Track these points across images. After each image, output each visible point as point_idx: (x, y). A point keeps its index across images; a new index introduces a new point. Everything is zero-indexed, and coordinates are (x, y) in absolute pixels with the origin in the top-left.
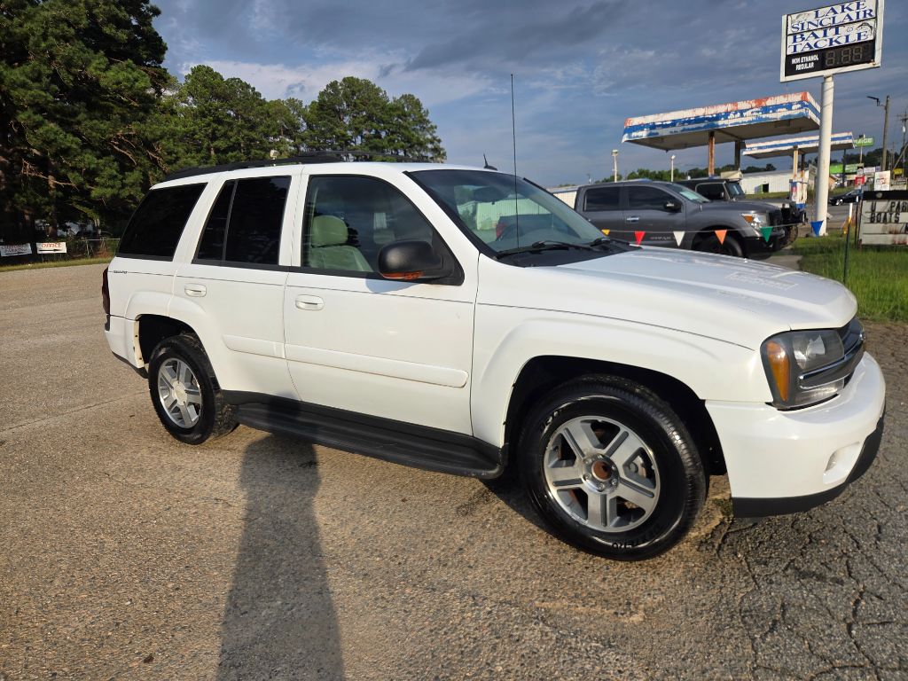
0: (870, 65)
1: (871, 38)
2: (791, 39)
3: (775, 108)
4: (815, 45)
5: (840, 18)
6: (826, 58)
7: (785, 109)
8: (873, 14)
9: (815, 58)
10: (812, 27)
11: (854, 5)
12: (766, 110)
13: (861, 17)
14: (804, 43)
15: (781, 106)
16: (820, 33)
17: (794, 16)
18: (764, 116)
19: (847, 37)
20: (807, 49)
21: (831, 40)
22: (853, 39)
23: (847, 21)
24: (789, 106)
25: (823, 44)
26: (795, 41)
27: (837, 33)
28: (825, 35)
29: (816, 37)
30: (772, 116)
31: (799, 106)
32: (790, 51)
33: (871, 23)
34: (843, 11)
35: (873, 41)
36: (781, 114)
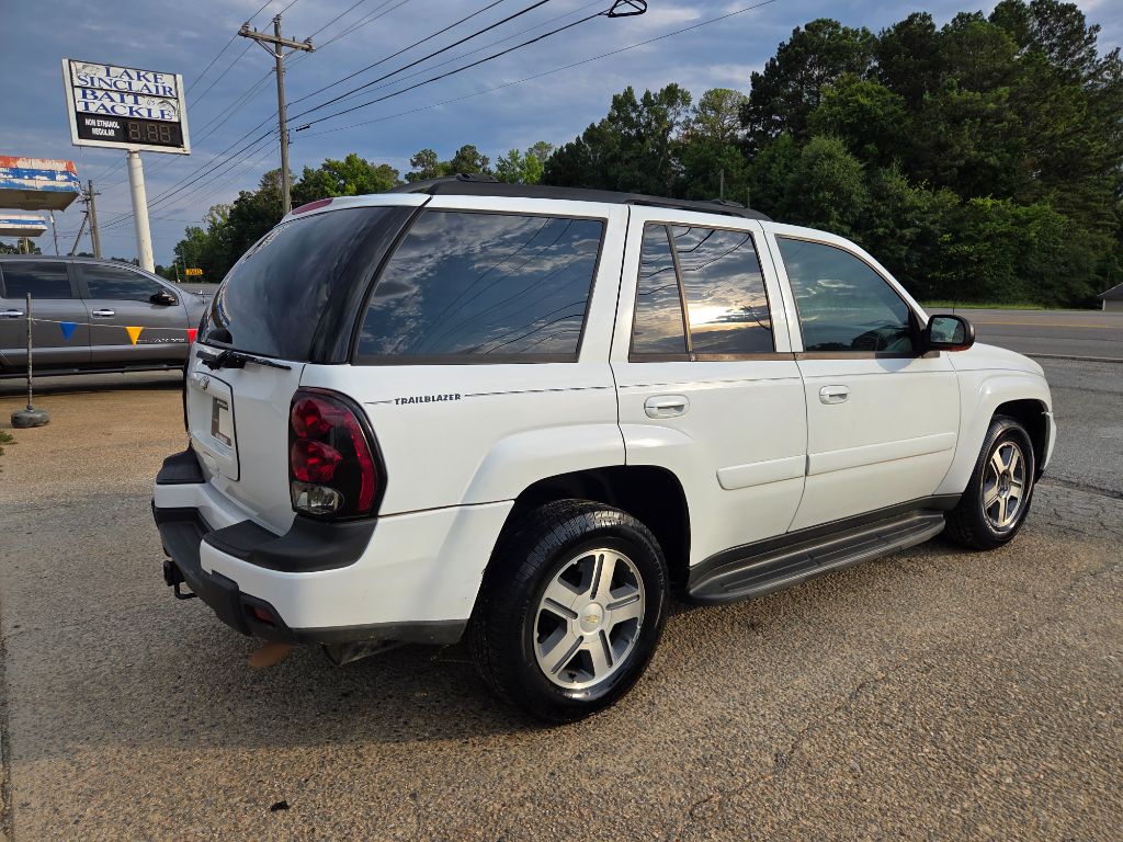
0: (180, 150)
1: (175, 120)
2: (79, 92)
3: (32, 173)
4: (112, 108)
5: (137, 86)
6: (130, 129)
7: (45, 178)
8: (173, 92)
9: (114, 124)
10: (106, 87)
11: (150, 76)
12: (18, 173)
13: (161, 93)
14: (98, 103)
15: (39, 172)
16: (116, 97)
17: (80, 65)
18: (17, 181)
19: (149, 111)
20: (103, 112)
21: (131, 108)
22: (156, 115)
23: (146, 92)
24: (51, 175)
25: (122, 111)
26: (84, 96)
27: (136, 102)
28: (123, 101)
29: (112, 100)
30: (26, 182)
31: (65, 177)
32: (81, 108)
33: (173, 102)
34: (139, 79)
35: (179, 123)
36: (40, 183)
